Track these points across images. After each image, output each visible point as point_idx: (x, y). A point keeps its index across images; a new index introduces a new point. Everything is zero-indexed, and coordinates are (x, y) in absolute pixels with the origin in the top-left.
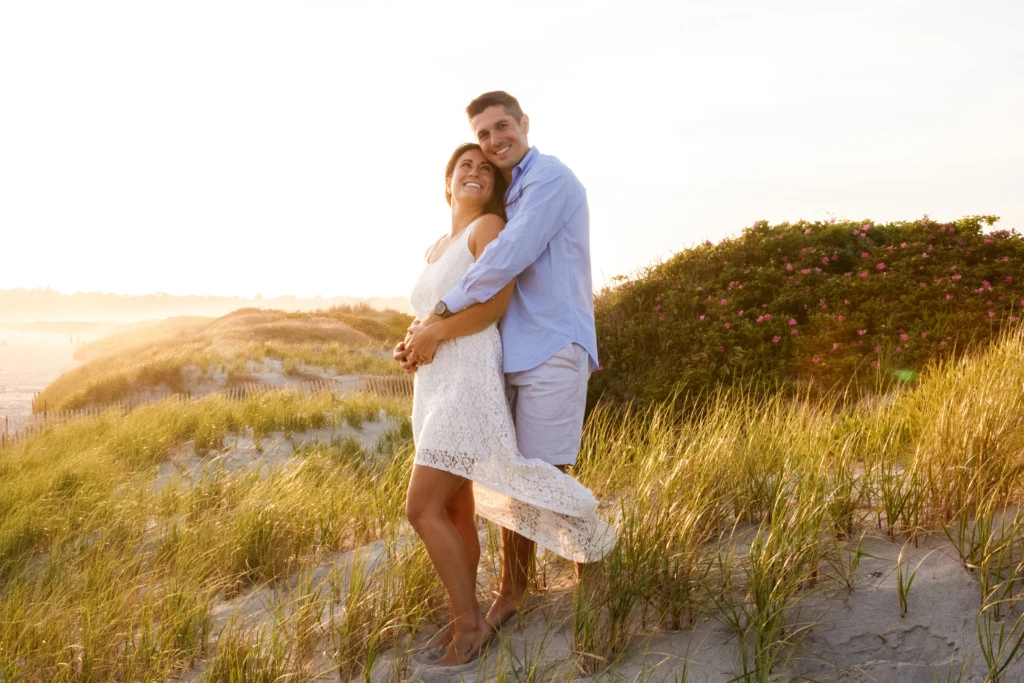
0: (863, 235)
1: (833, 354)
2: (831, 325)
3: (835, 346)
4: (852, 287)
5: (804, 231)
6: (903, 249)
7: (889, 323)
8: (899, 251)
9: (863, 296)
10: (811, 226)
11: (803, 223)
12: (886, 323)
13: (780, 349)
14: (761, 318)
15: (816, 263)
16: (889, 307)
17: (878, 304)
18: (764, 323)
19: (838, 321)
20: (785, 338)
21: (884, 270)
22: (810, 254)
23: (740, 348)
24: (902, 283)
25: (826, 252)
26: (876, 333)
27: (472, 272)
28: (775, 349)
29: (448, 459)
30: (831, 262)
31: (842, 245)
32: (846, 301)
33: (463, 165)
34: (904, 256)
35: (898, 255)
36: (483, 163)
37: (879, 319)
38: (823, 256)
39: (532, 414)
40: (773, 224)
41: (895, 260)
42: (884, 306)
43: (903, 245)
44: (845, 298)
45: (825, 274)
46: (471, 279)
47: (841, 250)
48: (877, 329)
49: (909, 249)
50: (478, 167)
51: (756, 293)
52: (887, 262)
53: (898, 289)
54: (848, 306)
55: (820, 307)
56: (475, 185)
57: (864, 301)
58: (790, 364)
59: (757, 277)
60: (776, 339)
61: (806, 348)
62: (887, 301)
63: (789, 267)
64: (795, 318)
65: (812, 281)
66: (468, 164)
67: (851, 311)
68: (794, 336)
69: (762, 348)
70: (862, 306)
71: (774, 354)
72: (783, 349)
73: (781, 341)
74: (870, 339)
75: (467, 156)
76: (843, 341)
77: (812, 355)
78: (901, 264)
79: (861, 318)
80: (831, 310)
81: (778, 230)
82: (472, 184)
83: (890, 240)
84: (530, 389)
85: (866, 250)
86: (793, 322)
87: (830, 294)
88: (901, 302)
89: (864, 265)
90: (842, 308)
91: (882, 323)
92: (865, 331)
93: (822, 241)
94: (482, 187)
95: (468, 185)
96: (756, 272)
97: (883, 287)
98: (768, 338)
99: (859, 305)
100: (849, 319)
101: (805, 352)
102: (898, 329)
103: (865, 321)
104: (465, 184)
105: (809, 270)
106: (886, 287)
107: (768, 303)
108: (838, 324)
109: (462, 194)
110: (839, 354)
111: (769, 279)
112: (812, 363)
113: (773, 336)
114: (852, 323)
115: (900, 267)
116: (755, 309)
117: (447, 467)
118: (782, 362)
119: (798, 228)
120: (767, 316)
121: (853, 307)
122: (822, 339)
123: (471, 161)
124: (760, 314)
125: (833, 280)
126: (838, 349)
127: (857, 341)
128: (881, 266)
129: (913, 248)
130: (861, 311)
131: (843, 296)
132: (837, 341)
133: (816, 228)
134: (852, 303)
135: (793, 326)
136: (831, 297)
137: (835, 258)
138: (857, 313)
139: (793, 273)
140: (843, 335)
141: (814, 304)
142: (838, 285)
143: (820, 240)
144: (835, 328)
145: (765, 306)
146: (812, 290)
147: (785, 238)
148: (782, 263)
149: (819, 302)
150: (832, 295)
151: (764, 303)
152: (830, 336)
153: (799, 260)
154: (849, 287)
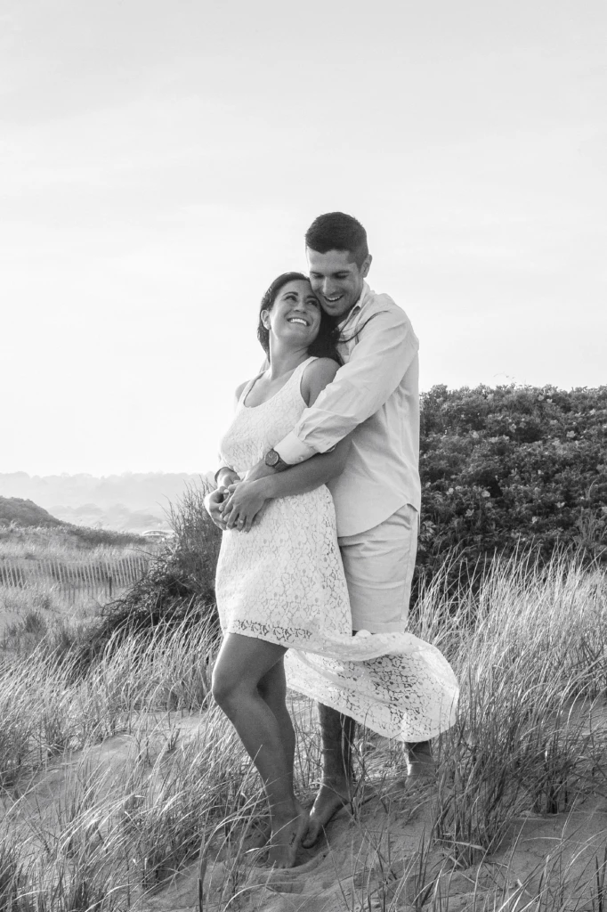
0: (550, 401)
1: (532, 529)
2: (526, 497)
3: (534, 520)
4: (545, 456)
5: (486, 397)
6: (593, 416)
7: (588, 495)
8: (588, 418)
9: (557, 466)
10: (492, 392)
11: (483, 387)
12: (584, 495)
13: (474, 524)
14: (451, 490)
15: (503, 431)
16: (585, 478)
17: (575, 475)
18: (455, 494)
19: (533, 494)
20: (480, 511)
21: (575, 439)
22: (496, 421)
23: (430, 523)
24: (596, 453)
25: (513, 419)
26: (574, 505)
27: (309, 419)
28: (469, 524)
29: (280, 631)
30: (519, 430)
31: (527, 411)
32: (539, 472)
33: (288, 298)
34: (592, 424)
35: (586, 423)
36: (309, 297)
37: (576, 491)
38: (511, 424)
39: (364, 577)
40: (450, 389)
41: (584, 428)
42: (580, 476)
43: (593, 412)
44: (539, 468)
45: (514, 442)
46: (309, 426)
47: (528, 418)
48: (577, 501)
49: (598, 416)
50: (304, 300)
51: (442, 462)
52: (576, 430)
53: (592, 458)
54: (541, 477)
55: (512, 478)
56: (301, 321)
57: (558, 471)
58: (488, 539)
59: (441, 445)
60: (469, 513)
61: (502, 522)
62: (582, 472)
63: (475, 435)
64: (488, 490)
65: (501, 450)
66: (292, 297)
67: (545, 483)
68: (489, 509)
69: (455, 522)
70: (557, 476)
71: (468, 529)
72: (479, 524)
73: (475, 514)
74: (568, 512)
75: (290, 287)
76: (539, 515)
77: (510, 530)
78: (592, 432)
79: (557, 489)
80: (525, 481)
81: (457, 396)
82: (299, 321)
83: (576, 407)
84: (360, 548)
85: (553, 418)
86: (486, 494)
87: (522, 464)
88: (597, 472)
89: (553, 433)
90: (535, 480)
91: (580, 495)
92: (563, 504)
93: (506, 406)
94: (308, 324)
95: (294, 320)
96: (439, 441)
97: (577, 457)
98: (460, 512)
99: (554, 476)
100: (545, 490)
101: (501, 527)
102: (597, 501)
103: (561, 494)
104: (289, 320)
105: (497, 438)
106: (580, 457)
107: (456, 474)
108: (534, 497)
109: (287, 332)
110: (539, 529)
111: (456, 448)
112: (511, 538)
113: (465, 509)
114: (549, 495)
115: (591, 436)
116: (443, 480)
117: (279, 639)
118: (478, 538)
119: (477, 392)
120: (458, 488)
121: (547, 479)
122: (520, 513)
123: (296, 294)
124: (450, 485)
125: (524, 449)
126: (537, 523)
127: (556, 515)
128: (571, 434)
129: (602, 415)
130: (557, 482)
131: (536, 466)
132: (535, 514)
133: (500, 393)
134: (546, 473)
135: (486, 498)
136: (523, 467)
137: (522, 425)
138: (553, 485)
139: (479, 442)
140: (539, 507)
141: (506, 474)
142: (530, 454)
143: (504, 406)
144: (531, 501)
145: (453, 477)
146: (501, 461)
147: (467, 404)
148: (467, 431)
149: (510, 473)
150: (525, 465)
151: (452, 474)
152: (526, 508)
153: (484, 428)
154: (542, 457)
